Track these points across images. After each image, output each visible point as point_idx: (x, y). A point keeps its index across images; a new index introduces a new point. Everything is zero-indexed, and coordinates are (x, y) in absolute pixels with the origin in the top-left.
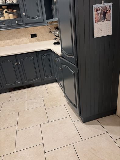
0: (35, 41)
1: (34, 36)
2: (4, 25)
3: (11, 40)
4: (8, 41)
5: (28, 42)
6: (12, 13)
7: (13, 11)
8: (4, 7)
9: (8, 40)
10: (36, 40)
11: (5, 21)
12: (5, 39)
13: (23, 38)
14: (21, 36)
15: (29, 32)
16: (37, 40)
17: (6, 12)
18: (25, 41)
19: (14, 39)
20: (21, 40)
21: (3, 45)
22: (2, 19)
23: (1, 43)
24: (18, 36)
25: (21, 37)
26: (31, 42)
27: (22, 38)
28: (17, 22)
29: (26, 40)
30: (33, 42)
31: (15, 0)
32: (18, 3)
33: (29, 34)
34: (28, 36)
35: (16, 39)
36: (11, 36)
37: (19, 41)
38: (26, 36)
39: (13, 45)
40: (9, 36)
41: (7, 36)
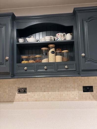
0: (90, 98)
1: (88, 89)
2: (46, 70)
3: (50, 93)
4: (45, 93)
5: (77, 98)
6: (61, 54)
7: (63, 51)
8: (51, 46)
9: (45, 91)
10: (92, 97)
11: (48, 64)
12: (41, 90)
13: (69, 91)
14: (67, 87)
15: (81, 82)
16: (93, 96)
17: (53, 52)
19: (55, 91)
20: (65, 94)
21: (36, 99)
22: (44, 61)
23: (34, 95)
25: (66, 88)
26: (81, 99)
27: (68, 91)
28: (66, 67)
29: (73, 95)
30: (86, 99)
31: (68, 37)
32: (72, 40)
33: (80, 85)
34: (78, 89)
35: (59, 91)
36: (52, 86)
37: (63, 95)
38: (75, 89)
39: (52, 101)
40: (48, 86)
41: (44, 86)
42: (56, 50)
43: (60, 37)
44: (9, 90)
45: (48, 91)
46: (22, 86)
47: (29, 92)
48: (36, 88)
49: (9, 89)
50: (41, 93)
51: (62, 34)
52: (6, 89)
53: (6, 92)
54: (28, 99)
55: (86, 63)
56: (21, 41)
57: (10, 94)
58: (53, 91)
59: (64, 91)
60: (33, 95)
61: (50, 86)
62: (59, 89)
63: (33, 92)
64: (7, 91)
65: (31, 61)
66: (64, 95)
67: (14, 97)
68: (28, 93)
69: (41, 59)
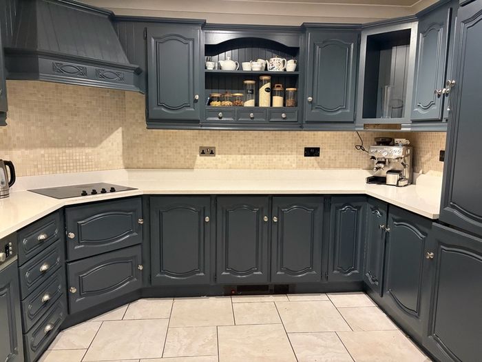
1: (312, 152)
2: (252, 118)
3: (253, 156)
4: (244, 157)
5: (294, 166)
8: (264, 78)
9: (244, 154)
10: (316, 164)
12: (239, 152)
13: (283, 154)
14: (281, 148)
15: (303, 140)
16: (319, 163)
17: (267, 90)
18: (286, 162)
19: (261, 154)
20: (276, 158)
21: (230, 165)
23: (228, 160)
24: (272, 148)
25: (279, 150)
26: (300, 166)
27: (281, 154)
28: (283, 115)
29: (289, 160)
30: (307, 167)
31: (291, 66)
32: (296, 73)
33: (300, 146)
34: (297, 152)
35: (267, 154)
36: (256, 146)
37: (272, 160)
38: (292, 151)
39: (255, 168)
40: (250, 146)
41: (245, 146)
42: (272, 86)
43: (277, 64)
44: (185, 150)
45: (250, 154)
46: (207, 144)
47: (219, 154)
48: (230, 148)
49: (185, 148)
50: (239, 157)
51: (281, 60)
52: (179, 148)
53: (179, 153)
54: (216, 165)
55: (313, 111)
56: (210, 66)
57: (188, 157)
58: (258, 154)
59: (275, 154)
60: (226, 159)
61: (253, 146)
62: (267, 151)
63: (225, 154)
64: (182, 151)
65: (227, 103)
66: (274, 160)
67: (194, 162)
68: (217, 156)
69: (243, 100)
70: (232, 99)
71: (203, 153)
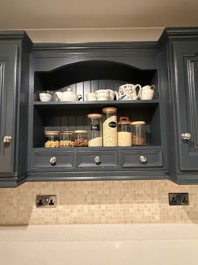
0: (182, 217)
2: (98, 164)
3: (103, 206)
4: (93, 207)
5: (157, 217)
9: (93, 203)
10: (185, 216)
11: (102, 151)
12: (85, 201)
13: (142, 203)
14: (138, 195)
16: (188, 213)
17: (112, 125)
18: (147, 214)
19: (114, 203)
20: (133, 208)
21: (75, 218)
23: (71, 211)
24: (128, 196)
25: (136, 197)
26: (165, 218)
27: (139, 203)
29: (149, 210)
30: (174, 220)
31: (147, 93)
33: (162, 191)
34: (159, 199)
35: (121, 203)
36: (107, 192)
37: (129, 210)
38: (153, 199)
39: (107, 222)
40: (100, 192)
41: (93, 192)
42: (118, 120)
43: (128, 93)
44: (18, 201)
45: (99, 203)
46: (45, 192)
47: (61, 204)
48: (75, 196)
49: (19, 197)
50: (86, 207)
51: (134, 87)
52: (12, 197)
53: (12, 204)
54: (57, 219)
55: (191, 154)
56: (45, 97)
57: (22, 208)
58: (110, 203)
59: (131, 203)
60: (68, 210)
61: (103, 192)
62: (121, 199)
63: (68, 204)
64: (14, 201)
65: (65, 143)
66: (131, 210)
67: (29, 216)
68: (59, 207)
69: (87, 137)
70: (73, 138)
71: (40, 204)
